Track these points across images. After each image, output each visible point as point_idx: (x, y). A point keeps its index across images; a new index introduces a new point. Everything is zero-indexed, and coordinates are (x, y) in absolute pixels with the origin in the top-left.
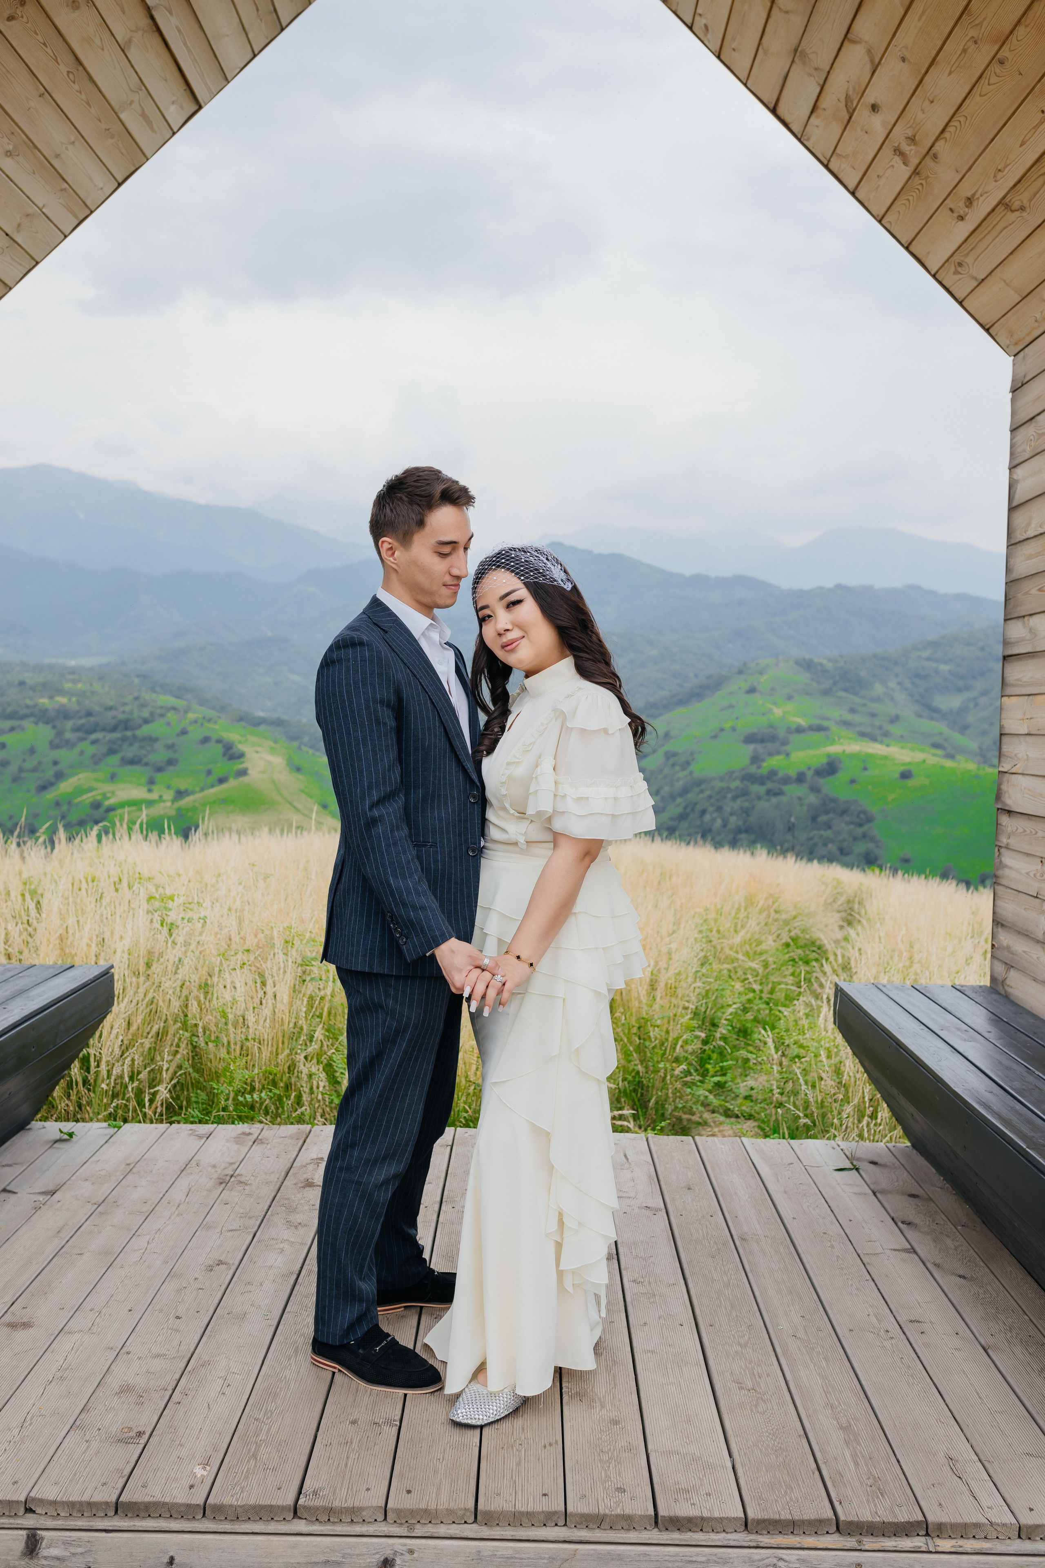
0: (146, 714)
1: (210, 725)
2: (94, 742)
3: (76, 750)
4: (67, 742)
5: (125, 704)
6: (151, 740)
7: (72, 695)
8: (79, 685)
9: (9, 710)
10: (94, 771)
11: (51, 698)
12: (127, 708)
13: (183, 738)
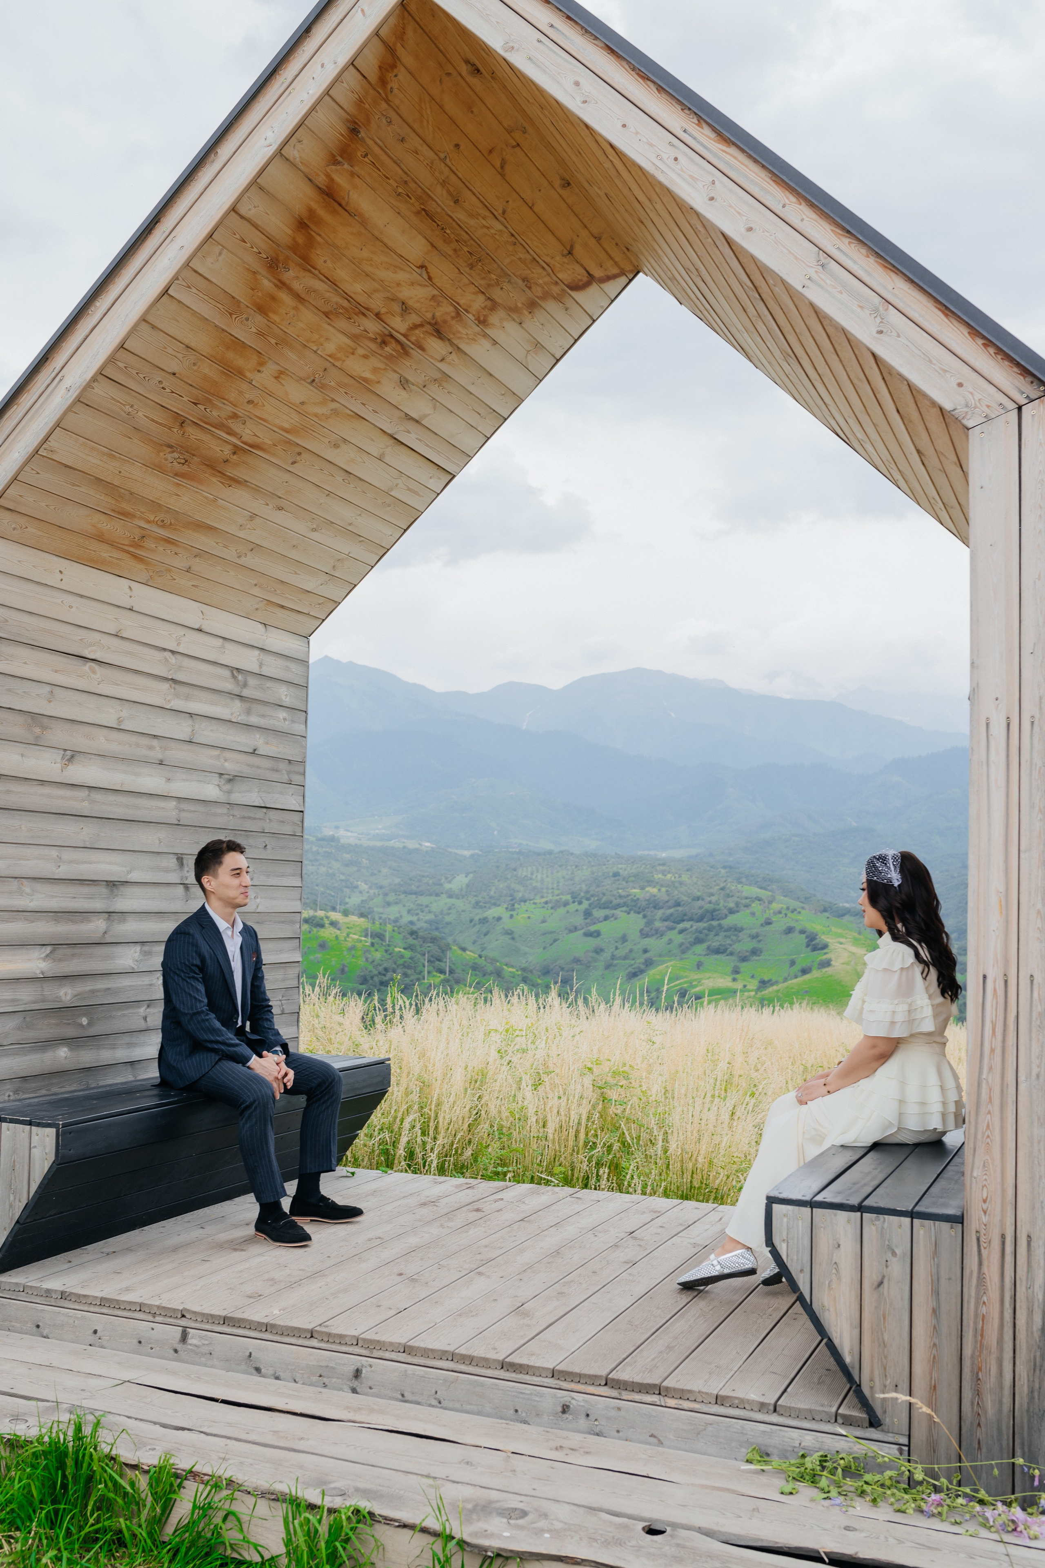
0: (731, 905)
1: (794, 916)
2: (681, 932)
3: (665, 939)
4: (657, 930)
5: (712, 895)
6: (737, 930)
7: (662, 886)
8: (669, 876)
9: (604, 899)
10: (682, 959)
11: (642, 888)
12: (714, 899)
13: (768, 928)
